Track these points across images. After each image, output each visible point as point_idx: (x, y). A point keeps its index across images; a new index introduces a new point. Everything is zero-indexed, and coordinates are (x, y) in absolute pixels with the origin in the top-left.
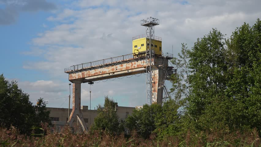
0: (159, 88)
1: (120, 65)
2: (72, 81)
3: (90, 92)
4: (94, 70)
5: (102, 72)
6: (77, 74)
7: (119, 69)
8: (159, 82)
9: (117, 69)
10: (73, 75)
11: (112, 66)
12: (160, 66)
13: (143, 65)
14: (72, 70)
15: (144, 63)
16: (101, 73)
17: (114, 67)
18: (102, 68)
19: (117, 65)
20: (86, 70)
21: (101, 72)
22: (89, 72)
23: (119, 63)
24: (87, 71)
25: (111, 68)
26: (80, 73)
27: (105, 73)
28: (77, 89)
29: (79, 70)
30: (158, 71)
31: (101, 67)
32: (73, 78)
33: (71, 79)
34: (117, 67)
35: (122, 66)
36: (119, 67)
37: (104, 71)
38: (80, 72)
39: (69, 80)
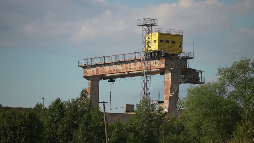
0: (171, 96)
1: (134, 63)
2: (86, 78)
3: (111, 92)
4: (108, 67)
5: (117, 70)
6: (92, 69)
7: (133, 69)
8: (171, 88)
9: (130, 68)
10: (88, 70)
11: (126, 64)
12: (171, 69)
13: (155, 67)
14: (86, 65)
15: (156, 64)
16: (115, 72)
17: (128, 65)
18: (117, 65)
19: (130, 63)
20: (100, 65)
21: (115, 70)
22: (103, 68)
23: (132, 61)
24: (102, 67)
25: (125, 66)
26: (95, 69)
27: (119, 72)
28: (93, 89)
29: (92, 65)
30: (170, 74)
31: (115, 64)
32: (88, 74)
33: (85, 75)
34: (130, 66)
35: (135, 65)
36: (132, 65)
37: (118, 69)
38: (95, 67)
39: (84, 77)
